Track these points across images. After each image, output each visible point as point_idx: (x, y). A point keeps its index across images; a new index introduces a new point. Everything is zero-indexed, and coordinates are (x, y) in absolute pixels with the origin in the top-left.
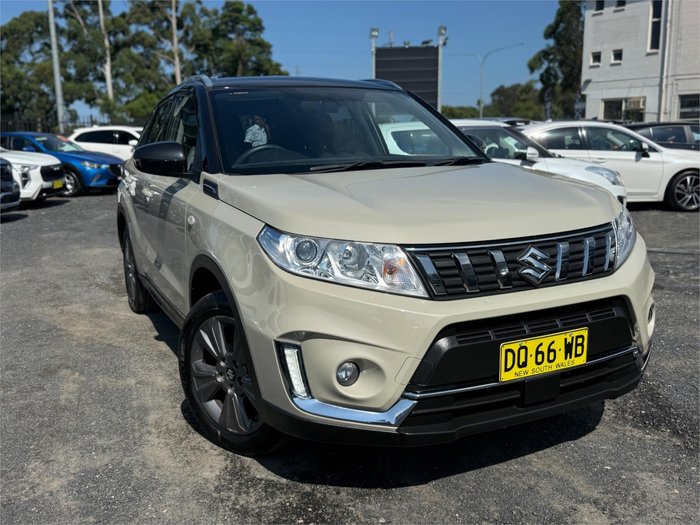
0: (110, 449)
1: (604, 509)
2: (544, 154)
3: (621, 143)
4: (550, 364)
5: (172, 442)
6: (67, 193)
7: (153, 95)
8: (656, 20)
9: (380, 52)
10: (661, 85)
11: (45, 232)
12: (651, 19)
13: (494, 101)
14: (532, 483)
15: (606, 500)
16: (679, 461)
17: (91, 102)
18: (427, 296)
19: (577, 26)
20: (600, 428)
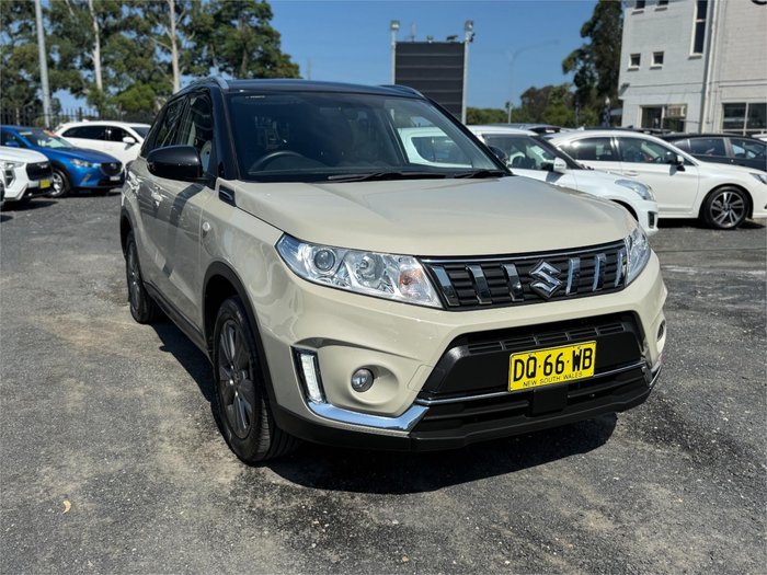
0: (123, 456)
1: (610, 515)
2: (572, 166)
3: (655, 155)
4: (558, 376)
5: (185, 449)
6: (54, 193)
7: (147, 86)
8: (700, 21)
9: (400, 47)
10: (703, 92)
11: (34, 235)
12: (695, 20)
13: (523, 103)
14: (542, 491)
15: (612, 507)
16: (686, 473)
17: (77, 92)
18: (441, 306)
19: (617, 24)
20: (611, 442)
